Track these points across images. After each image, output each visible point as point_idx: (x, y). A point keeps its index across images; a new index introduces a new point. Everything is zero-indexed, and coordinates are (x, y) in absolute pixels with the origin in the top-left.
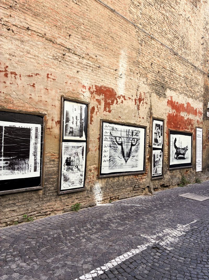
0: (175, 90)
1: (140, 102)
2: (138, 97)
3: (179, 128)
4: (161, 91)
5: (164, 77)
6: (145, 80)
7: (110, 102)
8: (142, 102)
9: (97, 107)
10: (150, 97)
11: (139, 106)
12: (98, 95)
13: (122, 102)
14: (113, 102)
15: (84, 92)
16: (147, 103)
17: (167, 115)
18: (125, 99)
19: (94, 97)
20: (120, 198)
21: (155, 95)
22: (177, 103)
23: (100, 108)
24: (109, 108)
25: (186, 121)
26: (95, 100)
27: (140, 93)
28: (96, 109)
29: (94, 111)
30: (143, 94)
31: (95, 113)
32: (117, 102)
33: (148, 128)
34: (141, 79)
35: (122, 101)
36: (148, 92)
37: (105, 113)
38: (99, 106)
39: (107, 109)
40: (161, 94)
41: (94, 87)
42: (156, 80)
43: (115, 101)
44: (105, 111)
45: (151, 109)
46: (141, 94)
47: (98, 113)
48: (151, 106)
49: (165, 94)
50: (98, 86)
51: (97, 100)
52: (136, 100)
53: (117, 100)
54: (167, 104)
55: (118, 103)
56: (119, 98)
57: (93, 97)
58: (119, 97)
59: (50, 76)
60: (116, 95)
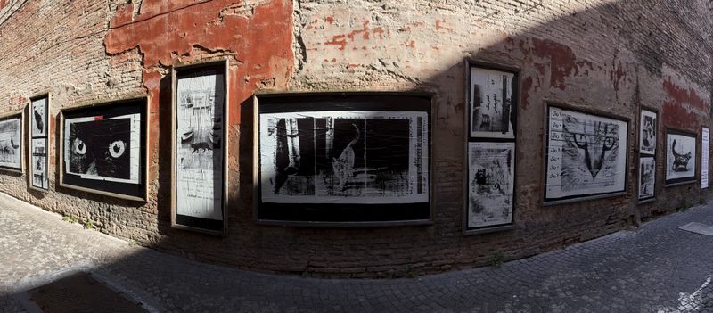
0: (675, 67)
1: (619, 78)
2: (616, 68)
3: (680, 125)
4: (654, 65)
5: (658, 44)
6: (628, 41)
7: (563, 70)
8: (623, 77)
9: (537, 78)
10: (636, 71)
11: (617, 83)
12: (539, 56)
13: (587, 73)
14: (568, 72)
15: (509, 50)
16: (631, 81)
17: (663, 103)
18: (592, 69)
19: (531, 60)
20: (582, 239)
21: (645, 69)
22: (678, 87)
23: (543, 80)
24: (562, 81)
25: (689, 115)
26: (532, 64)
27: (620, 61)
28: (534, 79)
29: (530, 85)
30: (624, 65)
31: (532, 89)
32: (577, 72)
33: (633, 121)
34: (622, 39)
35: (587, 71)
36: (633, 63)
37: (552, 88)
38: (540, 77)
39: (558, 83)
40: (654, 70)
41: (530, 41)
42: (647, 46)
43: (573, 70)
44: (552, 87)
45: (637, 91)
46: (620, 64)
47: (539, 89)
48: (638, 87)
49: (659, 71)
50: (539, 40)
51: (536, 64)
52: (611, 72)
53: (577, 68)
54: (662, 86)
55: (579, 74)
56: (581, 67)
57: (528, 59)
58: (581, 64)
59: (441, 24)
60: (574, 59)
